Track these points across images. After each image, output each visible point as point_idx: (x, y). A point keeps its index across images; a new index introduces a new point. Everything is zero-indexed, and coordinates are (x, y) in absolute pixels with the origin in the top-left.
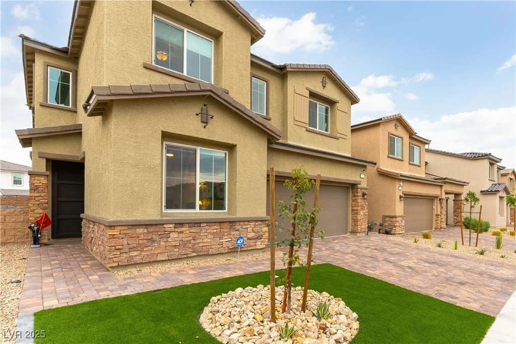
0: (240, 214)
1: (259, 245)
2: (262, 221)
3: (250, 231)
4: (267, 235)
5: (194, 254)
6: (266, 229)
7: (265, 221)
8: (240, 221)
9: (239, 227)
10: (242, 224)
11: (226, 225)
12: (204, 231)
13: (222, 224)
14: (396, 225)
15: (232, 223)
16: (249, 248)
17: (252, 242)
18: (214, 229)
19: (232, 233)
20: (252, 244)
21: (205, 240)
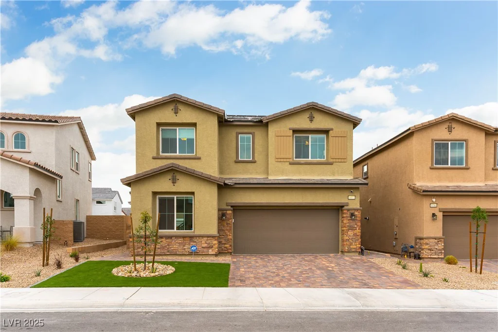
0: (197, 233)
1: (211, 252)
2: (213, 237)
3: (204, 243)
4: (217, 246)
5: (168, 253)
6: (216, 242)
7: (215, 237)
8: (196, 237)
9: (196, 240)
10: (198, 238)
11: (187, 239)
12: (173, 241)
13: (185, 238)
14: (423, 247)
15: (191, 237)
16: (203, 253)
17: (205, 250)
18: (180, 240)
19: (191, 243)
20: (205, 251)
21: (175, 246)
